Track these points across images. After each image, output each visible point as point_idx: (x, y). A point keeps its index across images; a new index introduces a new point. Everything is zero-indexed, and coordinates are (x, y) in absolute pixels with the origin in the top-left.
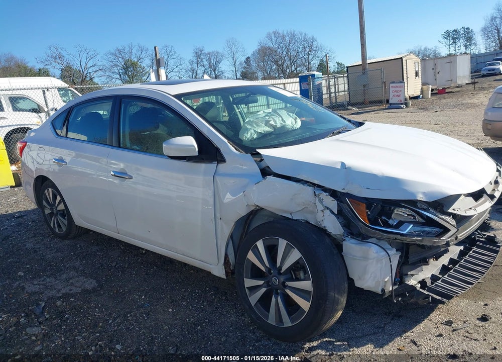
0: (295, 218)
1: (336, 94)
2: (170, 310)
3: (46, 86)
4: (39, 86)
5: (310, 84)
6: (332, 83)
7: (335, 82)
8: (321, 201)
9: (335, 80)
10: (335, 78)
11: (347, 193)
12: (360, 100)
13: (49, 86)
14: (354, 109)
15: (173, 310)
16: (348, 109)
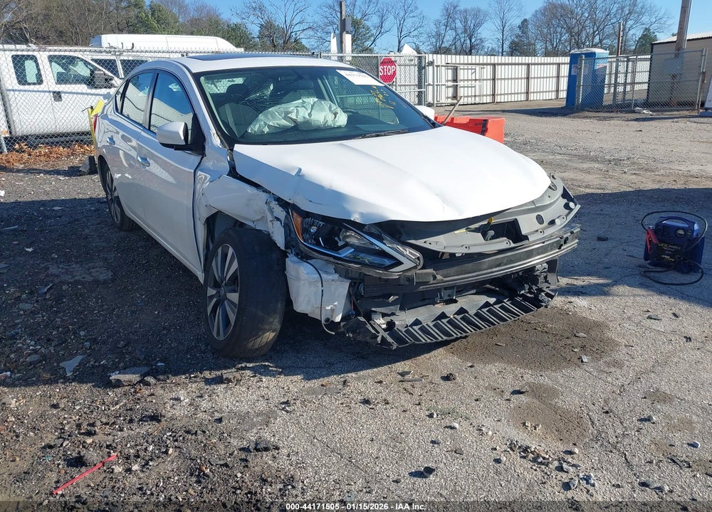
0: (258, 228)
1: (625, 88)
2: (156, 313)
3: (185, 50)
4: (177, 49)
5: (581, 68)
6: (622, 68)
7: (627, 68)
8: (271, 210)
9: (627, 65)
10: (628, 61)
11: (294, 205)
12: (664, 97)
13: (189, 50)
14: (645, 111)
15: (159, 313)
16: (634, 112)
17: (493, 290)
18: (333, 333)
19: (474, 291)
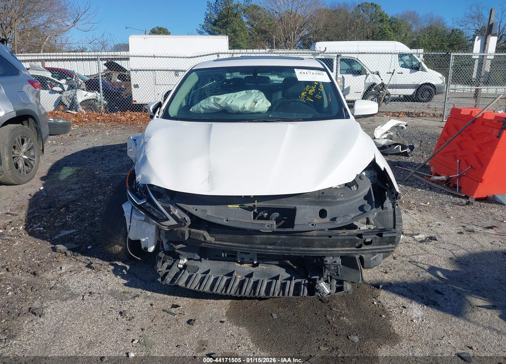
17: (290, 266)
18: (140, 259)
19: (277, 263)
